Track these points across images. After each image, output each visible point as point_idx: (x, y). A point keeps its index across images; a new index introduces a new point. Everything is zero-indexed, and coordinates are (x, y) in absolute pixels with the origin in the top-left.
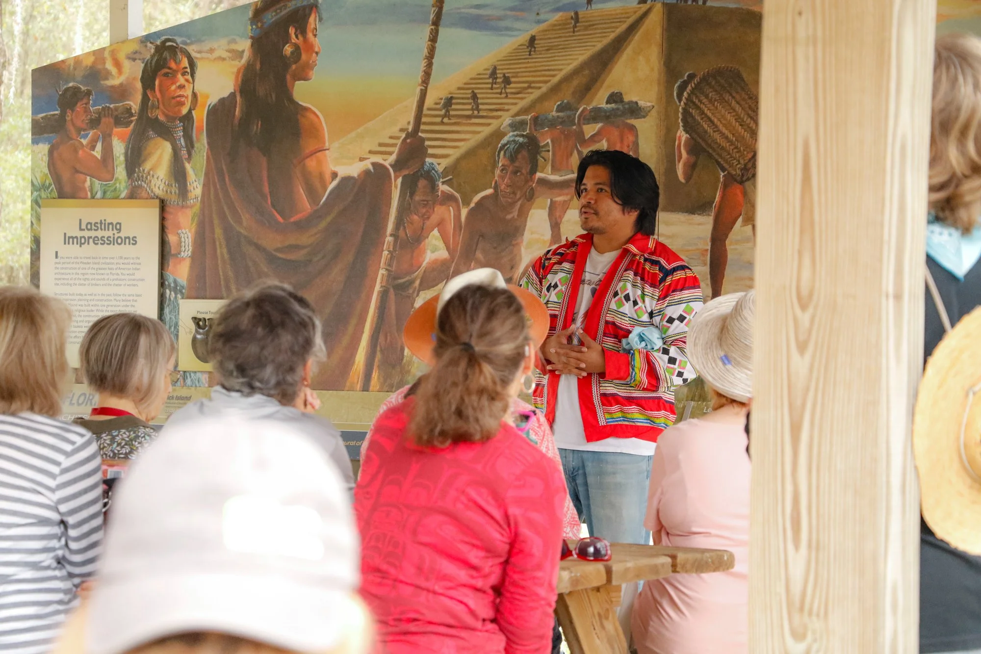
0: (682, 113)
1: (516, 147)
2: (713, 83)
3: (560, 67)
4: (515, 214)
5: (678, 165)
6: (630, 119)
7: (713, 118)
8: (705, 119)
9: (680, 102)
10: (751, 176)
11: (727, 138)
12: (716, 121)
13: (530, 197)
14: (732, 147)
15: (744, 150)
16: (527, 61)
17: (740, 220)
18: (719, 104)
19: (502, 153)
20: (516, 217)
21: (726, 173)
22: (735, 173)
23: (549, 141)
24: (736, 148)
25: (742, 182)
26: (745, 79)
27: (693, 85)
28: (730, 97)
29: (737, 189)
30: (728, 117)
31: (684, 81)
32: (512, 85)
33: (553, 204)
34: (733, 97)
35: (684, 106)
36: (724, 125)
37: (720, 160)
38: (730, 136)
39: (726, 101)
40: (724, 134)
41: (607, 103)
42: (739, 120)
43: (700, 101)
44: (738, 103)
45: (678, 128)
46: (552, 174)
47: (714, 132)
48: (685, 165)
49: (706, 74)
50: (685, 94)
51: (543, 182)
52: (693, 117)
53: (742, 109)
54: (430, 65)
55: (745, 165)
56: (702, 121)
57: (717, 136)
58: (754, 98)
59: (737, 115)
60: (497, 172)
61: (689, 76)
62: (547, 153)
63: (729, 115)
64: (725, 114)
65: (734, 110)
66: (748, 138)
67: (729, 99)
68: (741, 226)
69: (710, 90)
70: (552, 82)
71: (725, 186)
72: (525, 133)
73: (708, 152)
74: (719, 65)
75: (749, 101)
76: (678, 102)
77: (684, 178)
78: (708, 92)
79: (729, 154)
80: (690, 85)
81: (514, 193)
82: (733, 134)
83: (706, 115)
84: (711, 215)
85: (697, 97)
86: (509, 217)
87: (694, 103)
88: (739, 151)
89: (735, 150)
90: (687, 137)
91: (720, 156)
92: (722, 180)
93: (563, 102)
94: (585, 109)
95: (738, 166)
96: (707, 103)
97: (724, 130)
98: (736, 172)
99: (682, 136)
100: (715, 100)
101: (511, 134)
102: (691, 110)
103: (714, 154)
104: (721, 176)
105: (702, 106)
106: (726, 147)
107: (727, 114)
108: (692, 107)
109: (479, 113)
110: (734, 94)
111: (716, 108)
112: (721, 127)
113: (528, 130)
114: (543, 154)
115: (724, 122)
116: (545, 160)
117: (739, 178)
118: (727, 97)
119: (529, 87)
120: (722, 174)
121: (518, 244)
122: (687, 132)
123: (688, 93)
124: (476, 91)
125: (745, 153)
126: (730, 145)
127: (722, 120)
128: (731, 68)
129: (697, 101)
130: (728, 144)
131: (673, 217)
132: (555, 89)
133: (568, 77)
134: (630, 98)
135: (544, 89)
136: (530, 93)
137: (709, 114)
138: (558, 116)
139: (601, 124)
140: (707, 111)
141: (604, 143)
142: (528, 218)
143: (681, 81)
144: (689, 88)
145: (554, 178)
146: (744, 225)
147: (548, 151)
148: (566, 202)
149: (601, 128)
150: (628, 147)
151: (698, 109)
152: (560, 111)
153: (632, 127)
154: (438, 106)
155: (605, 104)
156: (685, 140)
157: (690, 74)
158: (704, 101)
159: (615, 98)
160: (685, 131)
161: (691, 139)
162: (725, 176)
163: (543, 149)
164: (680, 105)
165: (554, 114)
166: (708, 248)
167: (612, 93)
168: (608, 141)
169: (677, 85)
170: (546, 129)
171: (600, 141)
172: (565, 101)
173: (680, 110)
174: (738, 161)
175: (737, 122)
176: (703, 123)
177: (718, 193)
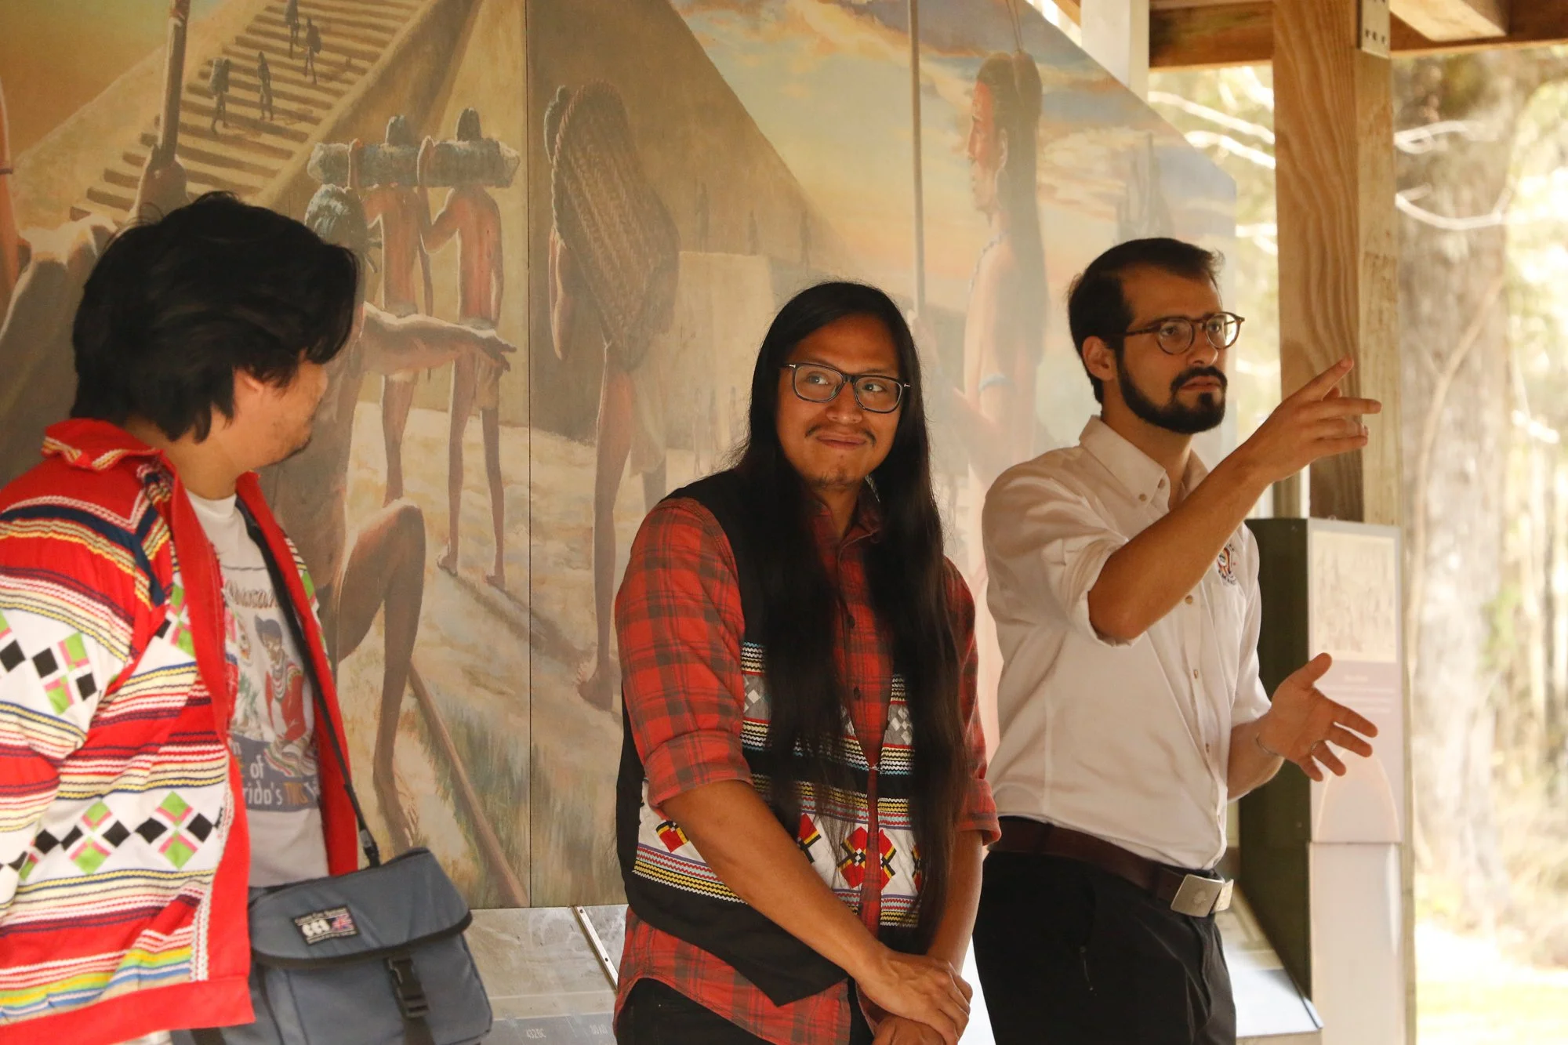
1: (332, 224)
3: (391, 23)
4: (334, 409)
5: (553, 313)
6: (491, 185)
9: (552, 156)
13: (356, 367)
17: (629, 461)
20: (335, 418)
21: (610, 343)
23: (380, 218)
25: (629, 370)
29: (624, 385)
31: (556, 107)
32: (323, 54)
33: (389, 385)
41: (459, 136)
46: (386, 308)
48: (561, 315)
50: (558, 136)
51: (373, 326)
61: (561, 95)
62: (378, 249)
70: (381, 60)
71: (611, 374)
72: (344, 191)
73: (589, 289)
76: (549, 156)
77: (561, 349)
80: (563, 118)
84: (594, 446)
85: (572, 150)
90: (562, 248)
92: (606, 360)
93: (399, 117)
94: (429, 142)
96: (584, 168)
99: (557, 242)
101: (324, 188)
104: (605, 351)
105: (579, 174)
109: (272, 118)
113: (349, 184)
114: (372, 252)
116: (376, 271)
119: (348, 67)
120: (606, 346)
121: (338, 493)
122: (562, 237)
124: (268, 56)
131: (549, 443)
132: (386, 80)
133: (405, 55)
134: (490, 130)
135: (370, 78)
136: (350, 82)
137: (588, 196)
138: (391, 154)
139: (451, 191)
140: (585, 188)
141: (457, 239)
142: (354, 425)
143: (551, 104)
144: (562, 125)
145: (390, 319)
146: (634, 473)
147: (379, 245)
148: (408, 388)
149: (453, 201)
150: (489, 256)
151: (574, 178)
152: (393, 142)
153: (493, 206)
154: (207, 84)
155: (456, 137)
156: (561, 253)
157: (562, 91)
158: (581, 162)
159: (469, 126)
160: (560, 230)
161: (567, 252)
162: (609, 350)
163: (373, 240)
164: (552, 165)
165: (386, 147)
166: (592, 523)
167: (466, 110)
168: (462, 236)
169: (547, 114)
170: (376, 186)
171: (451, 234)
172: (402, 117)
173: (553, 176)
174: (624, 318)
175: (621, 222)
176: (581, 217)
177: (602, 392)
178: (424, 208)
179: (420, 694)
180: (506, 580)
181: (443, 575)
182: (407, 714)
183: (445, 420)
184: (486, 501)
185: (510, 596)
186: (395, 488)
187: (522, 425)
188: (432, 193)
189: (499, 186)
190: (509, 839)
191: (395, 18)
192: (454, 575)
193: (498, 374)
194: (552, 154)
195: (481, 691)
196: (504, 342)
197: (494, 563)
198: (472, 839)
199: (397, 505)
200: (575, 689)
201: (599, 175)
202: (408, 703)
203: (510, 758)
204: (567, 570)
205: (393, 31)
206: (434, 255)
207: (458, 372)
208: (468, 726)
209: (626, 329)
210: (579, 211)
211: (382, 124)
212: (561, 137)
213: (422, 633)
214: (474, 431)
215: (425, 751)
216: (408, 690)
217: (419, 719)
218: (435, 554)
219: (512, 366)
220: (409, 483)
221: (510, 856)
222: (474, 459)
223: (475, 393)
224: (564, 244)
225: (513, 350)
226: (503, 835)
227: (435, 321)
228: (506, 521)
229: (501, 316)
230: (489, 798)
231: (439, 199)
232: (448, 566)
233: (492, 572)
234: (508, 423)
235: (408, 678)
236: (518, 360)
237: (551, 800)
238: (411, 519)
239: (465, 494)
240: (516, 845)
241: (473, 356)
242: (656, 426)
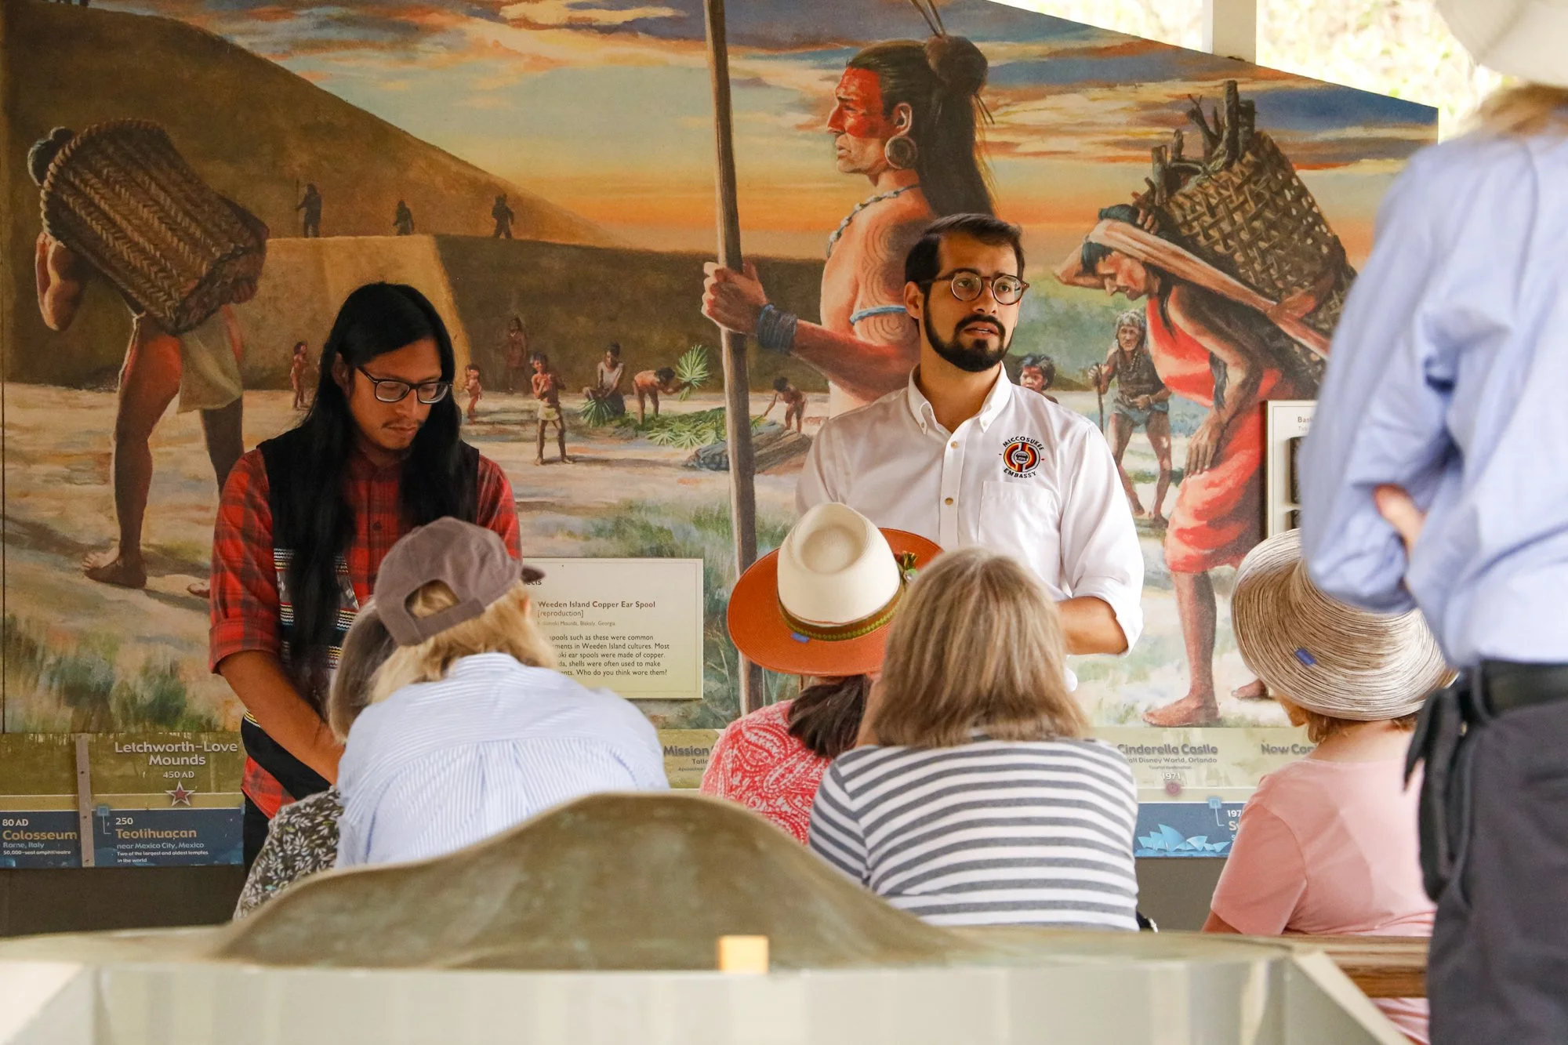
0: (47, 203)
2: (110, 150)
5: (43, 296)
7: (112, 214)
8: (94, 216)
9: (41, 180)
10: (194, 321)
11: (143, 251)
12: (118, 218)
14: (154, 269)
15: (179, 275)
17: (175, 402)
18: (123, 190)
21: (143, 314)
22: (161, 315)
24: (163, 270)
25: (176, 333)
26: (176, 147)
27: (67, 151)
28: (146, 178)
29: (167, 347)
30: (145, 213)
31: (47, 144)
34: (152, 178)
35: (49, 190)
36: (137, 229)
37: (130, 291)
38: (150, 248)
39: (138, 185)
40: (137, 244)
42: (167, 221)
43: (85, 182)
44: (163, 188)
45: (40, 229)
47: (117, 239)
48: (56, 298)
49: (94, 134)
50: (51, 166)
52: (72, 212)
53: (172, 199)
55: (184, 301)
56: (89, 219)
57: (121, 247)
58: (196, 182)
59: (162, 209)
61: (56, 134)
63: (145, 210)
64: (137, 208)
65: (157, 203)
66: (186, 254)
67: (144, 182)
68: (178, 413)
69: (104, 163)
71: (144, 338)
73: (105, 276)
74: (122, 119)
75: (185, 187)
76: (36, 181)
77: (56, 322)
78: (99, 165)
79: (149, 280)
80: (60, 152)
82: (155, 245)
83: (98, 208)
84: (115, 392)
85: (77, 174)
87: (72, 185)
88: (169, 277)
89: (161, 275)
90: (58, 247)
91: (132, 285)
92: (135, 327)
95: (169, 303)
96: (99, 186)
97: (137, 237)
98: (165, 313)
99: (49, 243)
100: (116, 182)
102: (65, 197)
103: (117, 279)
104: (134, 320)
105: (88, 191)
106: (142, 267)
107: (140, 206)
108: (69, 192)
110: (155, 173)
111: (119, 195)
112: (129, 230)
115: (135, 222)
117: (170, 325)
118: (140, 177)
120: (135, 317)
122: (57, 237)
123: (55, 164)
125: (182, 279)
126: (150, 265)
127: (131, 217)
128: (147, 124)
129: (77, 182)
130: (145, 263)
131: (35, 393)
137: (105, 207)
140: (98, 201)
143: (42, 143)
144: (60, 157)
146: (186, 409)
151: (81, 195)
156: (56, 250)
157: (61, 133)
158: (93, 182)
160: (55, 234)
161: (68, 250)
162: (139, 319)
164: (42, 187)
166: (113, 450)
169: (35, 151)
173: (43, 196)
174: (167, 293)
175: (162, 223)
176: (92, 222)
177: (128, 353)
200: (80, 574)
204: (66, 486)
210: (87, 218)
212: (57, 166)
224: (62, 244)
242: (225, 372)
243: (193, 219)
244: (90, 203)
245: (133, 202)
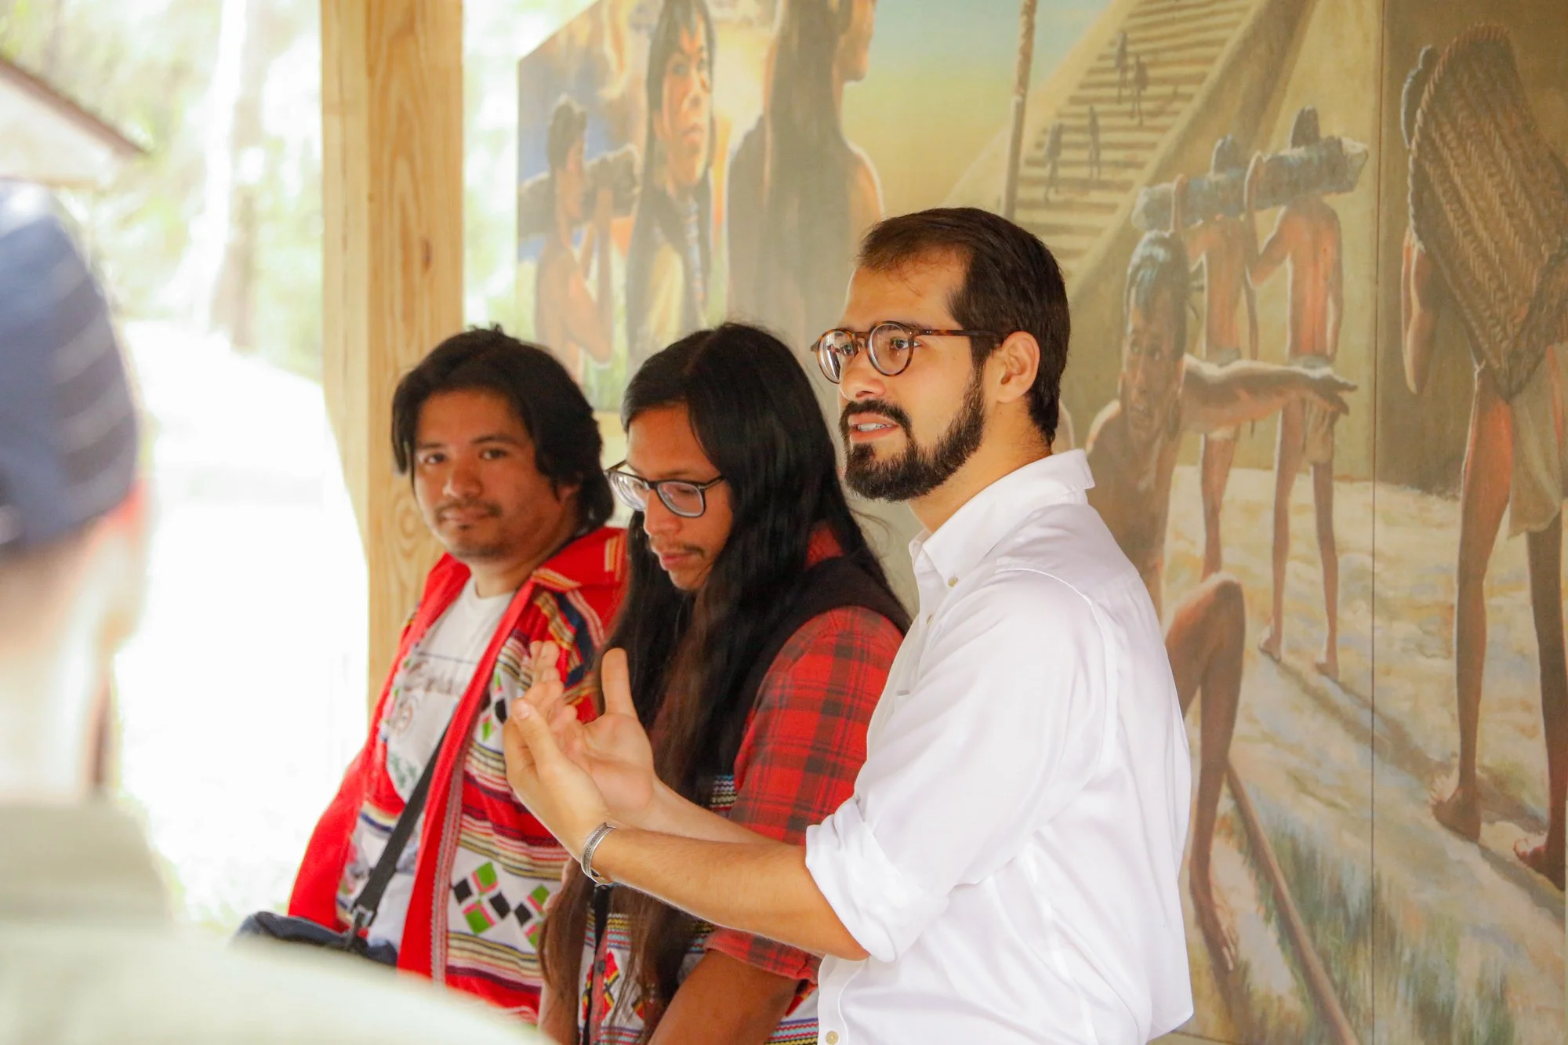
1: (1155, 275)
3: (1220, 34)
4: (1153, 476)
5: (1406, 338)
13: (1174, 429)
16: (1169, 15)
17: (1507, 516)
19: (1133, 291)
20: (1154, 485)
21: (1483, 366)
23: (1203, 258)
25: (1509, 399)
29: (1501, 419)
30: (1489, 184)
31: (1417, 77)
32: (1152, 90)
33: (1208, 444)
34: (1498, 127)
41: (1295, 143)
43: (1443, 136)
45: (1407, 223)
46: (1209, 358)
48: (1416, 339)
50: (1419, 113)
51: (1195, 380)
54: (1030, 29)
56: (1445, 202)
60: (1126, 350)
61: (1425, 55)
67: (1490, 133)
70: (1209, 79)
71: (1483, 408)
72: (1167, 235)
73: (1455, 299)
74: (1476, 25)
76: (1406, 141)
77: (1415, 379)
79: (1490, 306)
80: (1426, 87)
81: (1149, 415)
82: (1496, 243)
83: (1452, 182)
84: (1457, 501)
85: (1439, 126)
86: (1143, 485)
87: (1433, 143)
88: (1507, 299)
89: (1500, 295)
90: (1420, 252)
92: (1476, 387)
93: (1225, 138)
94: (1259, 159)
96: (1453, 144)
99: (1413, 244)
100: (1469, 136)
101: (1148, 236)
104: (1476, 377)
105: (1445, 152)
109: (1099, 173)
113: (1171, 226)
115: (1482, 204)
116: (1198, 317)
119: (1175, 96)
120: (1477, 369)
122: (1420, 238)
124: (1095, 108)
125: (1517, 303)
126: (1490, 279)
130: (1487, 275)
131: (1401, 500)
132: (1212, 103)
133: (1233, 68)
134: (1331, 127)
135: (1197, 103)
136: (1177, 113)
137: (1457, 180)
138: (1217, 183)
139: (1282, 210)
140: (1453, 170)
141: (1288, 264)
142: (1172, 493)
143: (1413, 73)
144: (1426, 96)
145: (1212, 371)
146: (1514, 533)
147: (1201, 288)
148: (1229, 445)
149: (1285, 220)
150: (1326, 279)
151: (1439, 161)
152: (1220, 167)
153: (1332, 218)
154: (1041, 154)
155: (1289, 144)
156: (1418, 257)
157: (1427, 53)
158: (1450, 136)
159: (1306, 129)
160: (1418, 231)
161: (1427, 257)
162: (1481, 375)
163: (1195, 284)
164: (1410, 150)
165: (1212, 176)
166: (1454, 599)
167: (1303, 112)
168: (1294, 261)
169: (1406, 86)
170: (1200, 222)
171: (1283, 258)
172: (1229, 138)
173: (1411, 166)
174: (1504, 329)
175: (1503, 203)
176: (1447, 208)
177: (1470, 430)
178: (1252, 237)
179: (1237, 795)
180: (1340, 668)
181: (1264, 661)
182: (1224, 818)
183: (1271, 478)
184: (1317, 573)
185: (1346, 689)
186: (1213, 561)
187: (1365, 479)
188: (1261, 217)
189: (1339, 191)
190: (1344, 982)
191: (1225, 26)
192: (1278, 661)
193: (1334, 418)
194: (1410, 136)
195: (1310, 801)
196: (1341, 379)
197: (1325, 648)
198: (1300, 975)
199: (1215, 580)
200: (1430, 811)
201: (1473, 149)
202: (1225, 805)
203: (1344, 885)
204: (1422, 661)
205: (1221, 42)
206: (1261, 289)
207: (1285, 423)
208: (1293, 839)
209: (1504, 344)
210: (1443, 200)
211: (1208, 150)
212: (1423, 112)
213: (1241, 727)
214: (1303, 489)
215: (1244, 863)
216: (1225, 790)
217: (1238, 826)
218: (1256, 634)
219: (1351, 410)
220: (1228, 555)
221: (1346, 1006)
222: (1303, 524)
223: (1304, 447)
224: (1422, 247)
225: (1353, 389)
226: (1337, 977)
227: (1261, 366)
228: (1340, 597)
229: (1340, 348)
230: (1319, 928)
231: (1268, 221)
232: (1270, 649)
233: (1322, 658)
234: (1348, 478)
235: (1225, 777)
236: (1359, 402)
237: (1397, 949)
238: (1229, 597)
239: (1292, 566)
240: (1353, 993)
241: (1303, 402)
242: (1548, 468)
243: (1529, 197)
244: (1446, 178)
245: (1480, 172)
